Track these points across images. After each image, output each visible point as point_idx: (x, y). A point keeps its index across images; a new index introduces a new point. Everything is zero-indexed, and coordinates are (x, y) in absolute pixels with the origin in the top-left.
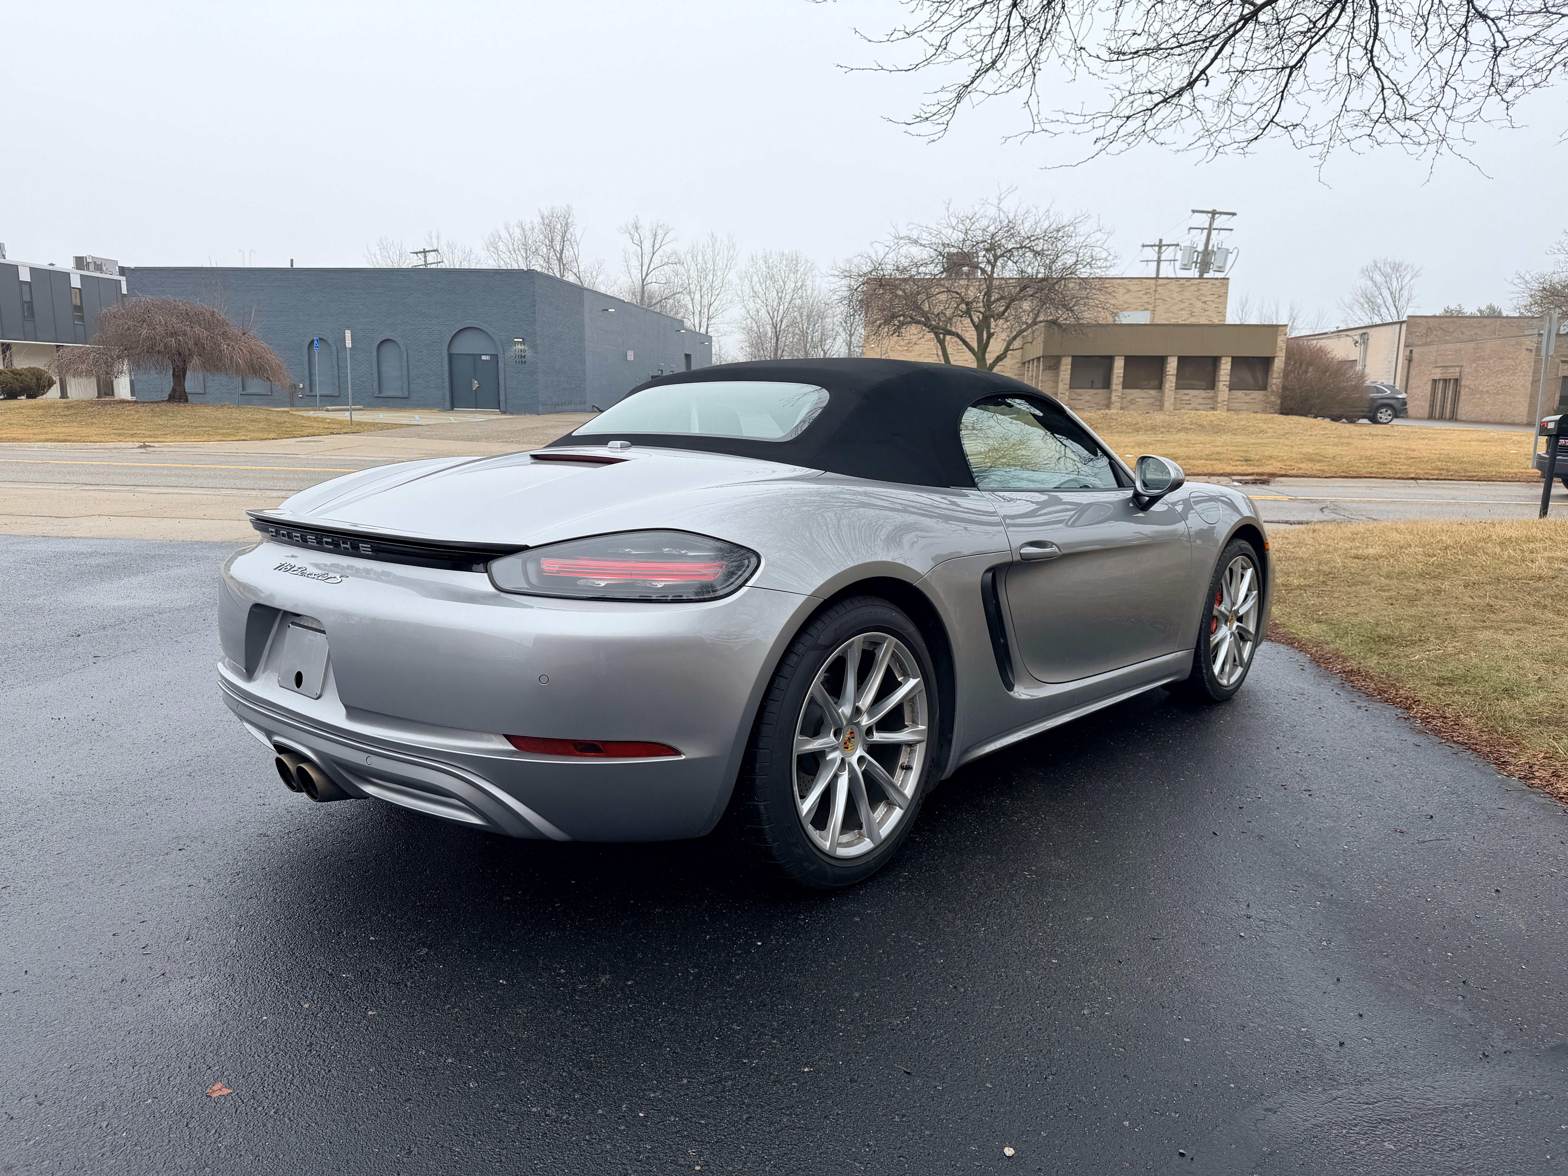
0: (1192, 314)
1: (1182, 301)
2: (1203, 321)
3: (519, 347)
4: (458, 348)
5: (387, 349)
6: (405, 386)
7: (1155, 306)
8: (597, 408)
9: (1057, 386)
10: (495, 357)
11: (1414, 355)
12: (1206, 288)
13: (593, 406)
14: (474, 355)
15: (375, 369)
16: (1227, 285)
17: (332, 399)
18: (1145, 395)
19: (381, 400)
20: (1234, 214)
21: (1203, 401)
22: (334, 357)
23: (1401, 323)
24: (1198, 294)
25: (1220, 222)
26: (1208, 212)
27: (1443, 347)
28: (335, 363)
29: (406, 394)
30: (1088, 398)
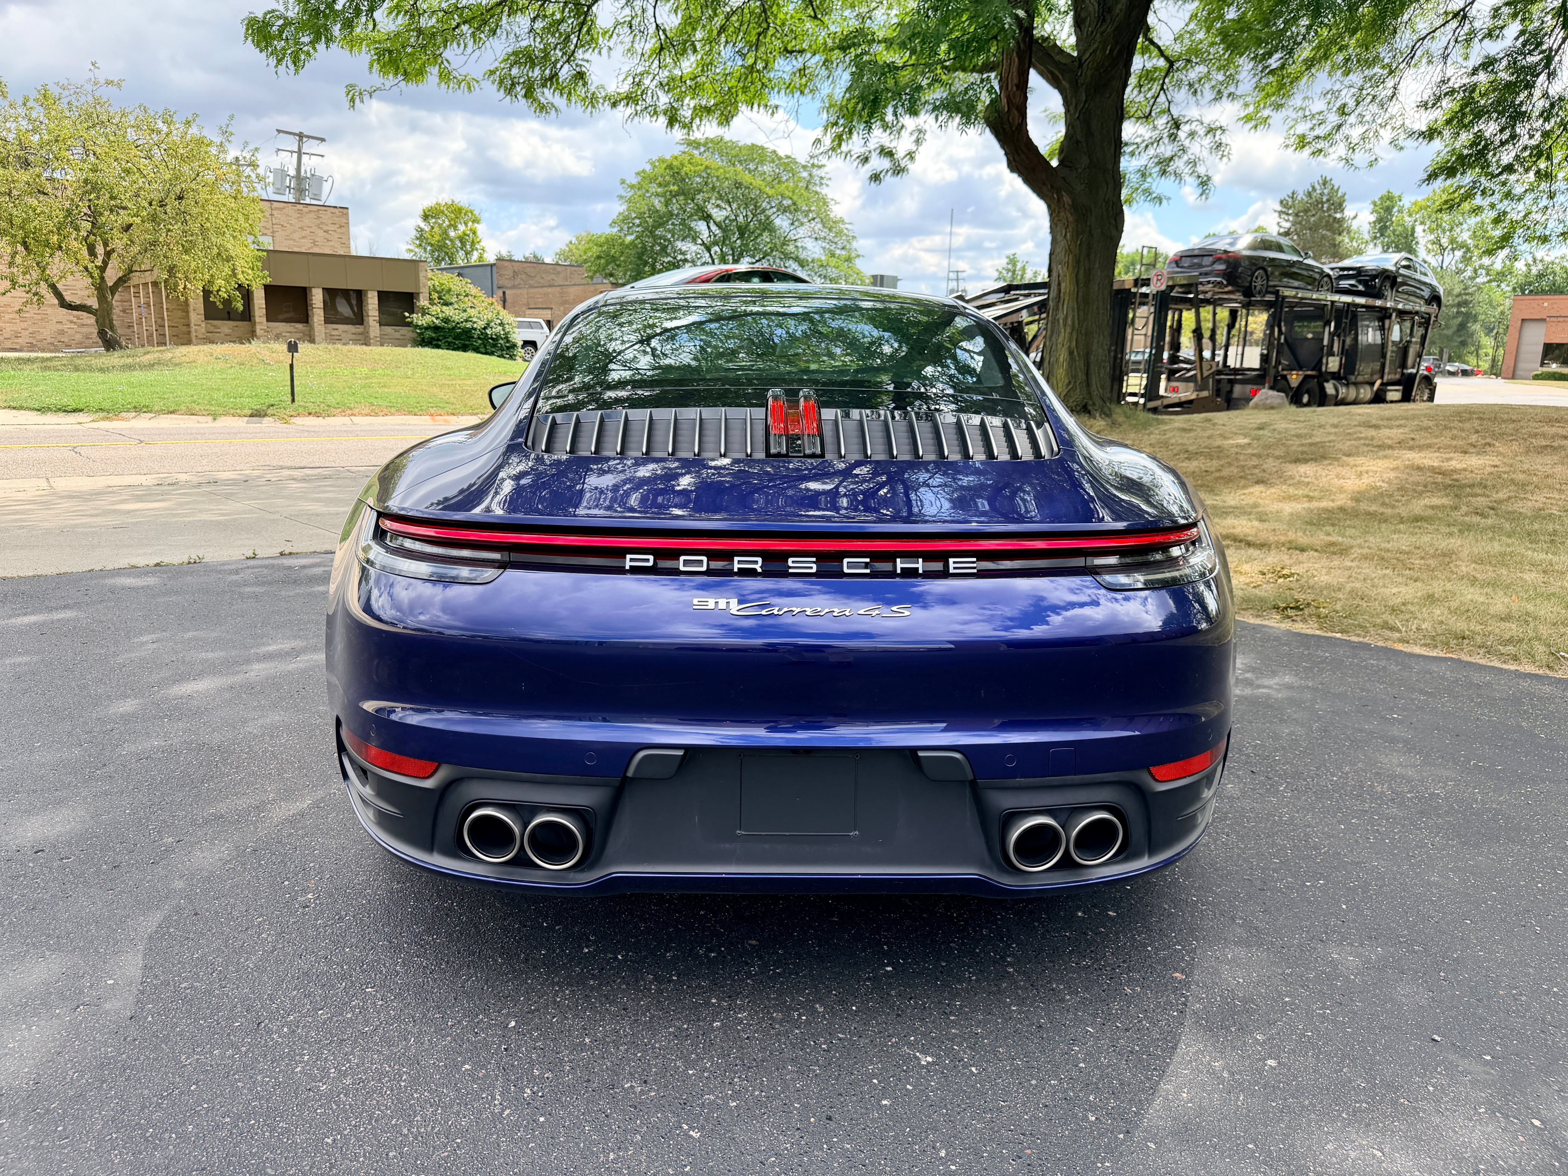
0: (314, 243)
1: (302, 228)
2: (328, 251)
7: (273, 232)
9: (187, 317)
11: (507, 297)
12: (326, 216)
16: (347, 215)
18: (291, 329)
20: (323, 140)
21: (353, 337)
23: (492, 265)
24: (318, 222)
25: (309, 146)
26: (294, 134)
27: (532, 290)
30: (227, 331)
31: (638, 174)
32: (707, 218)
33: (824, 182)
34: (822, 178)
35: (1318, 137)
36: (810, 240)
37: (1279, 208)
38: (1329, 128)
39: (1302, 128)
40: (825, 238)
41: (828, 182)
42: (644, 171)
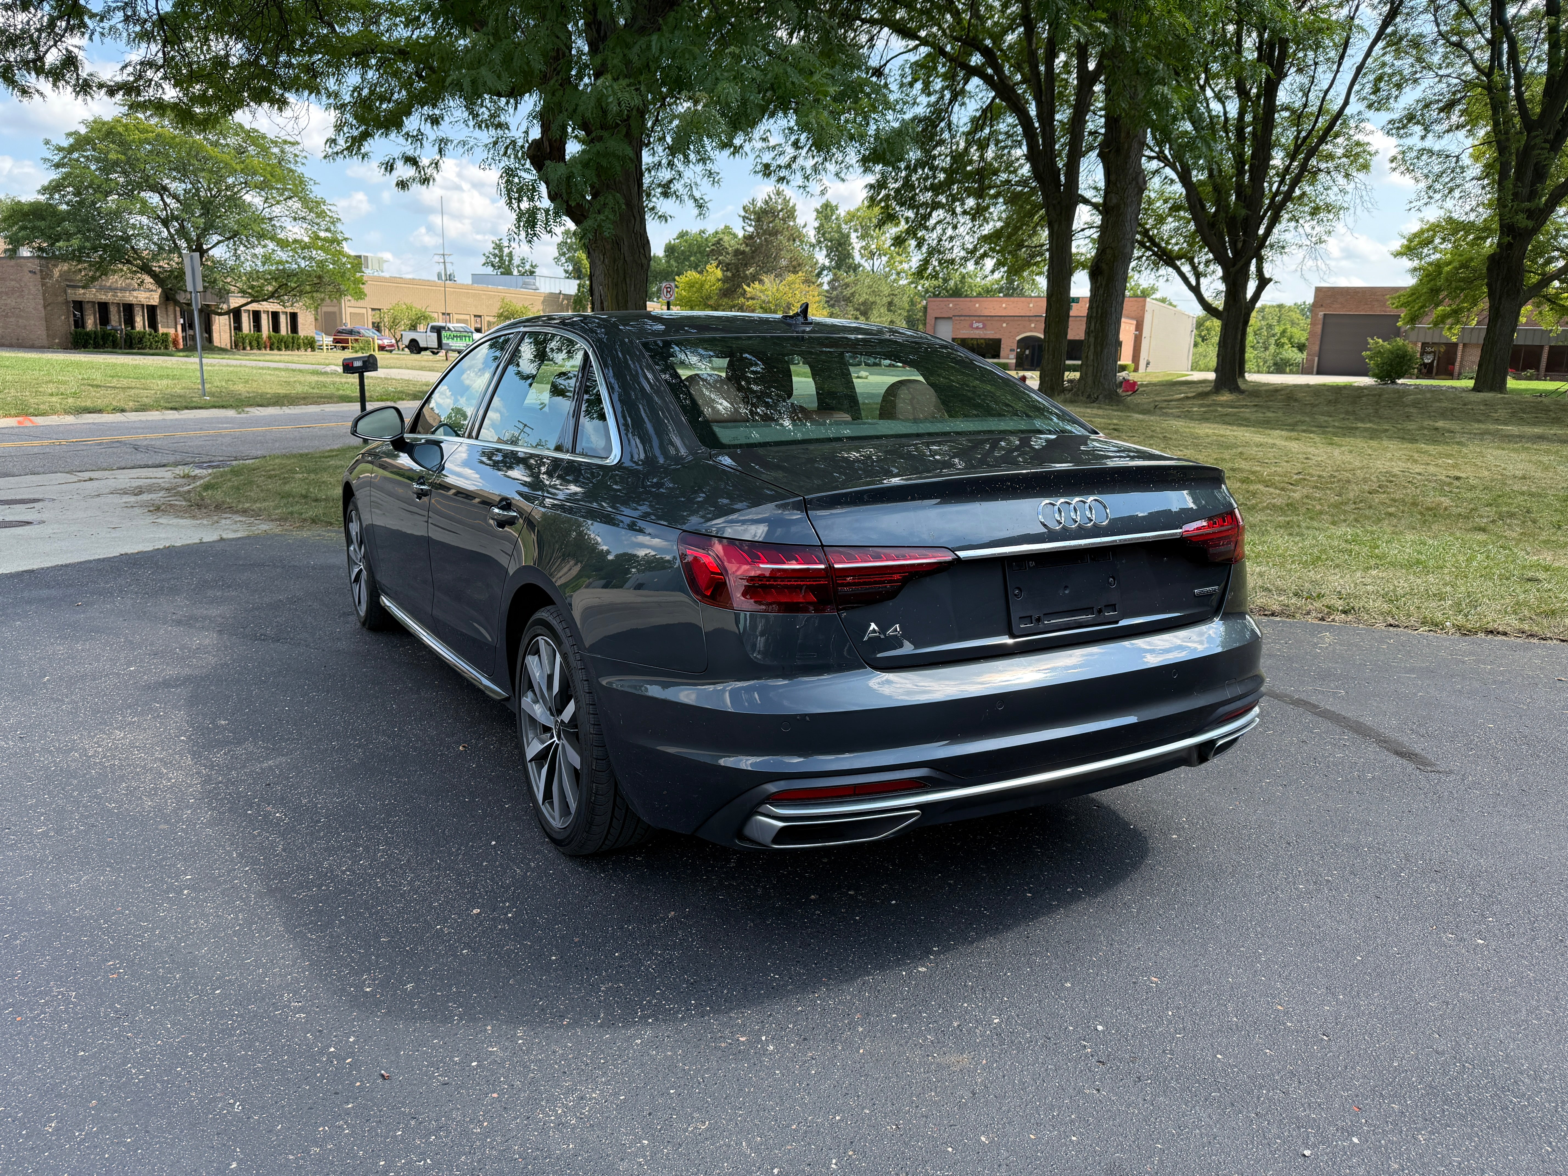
31: (69, 135)
32: (162, 190)
33: (298, 159)
34: (296, 155)
35: (780, 167)
36: (288, 220)
37: (743, 214)
38: (787, 158)
39: (767, 158)
40: (304, 218)
41: (304, 161)
42: (76, 133)
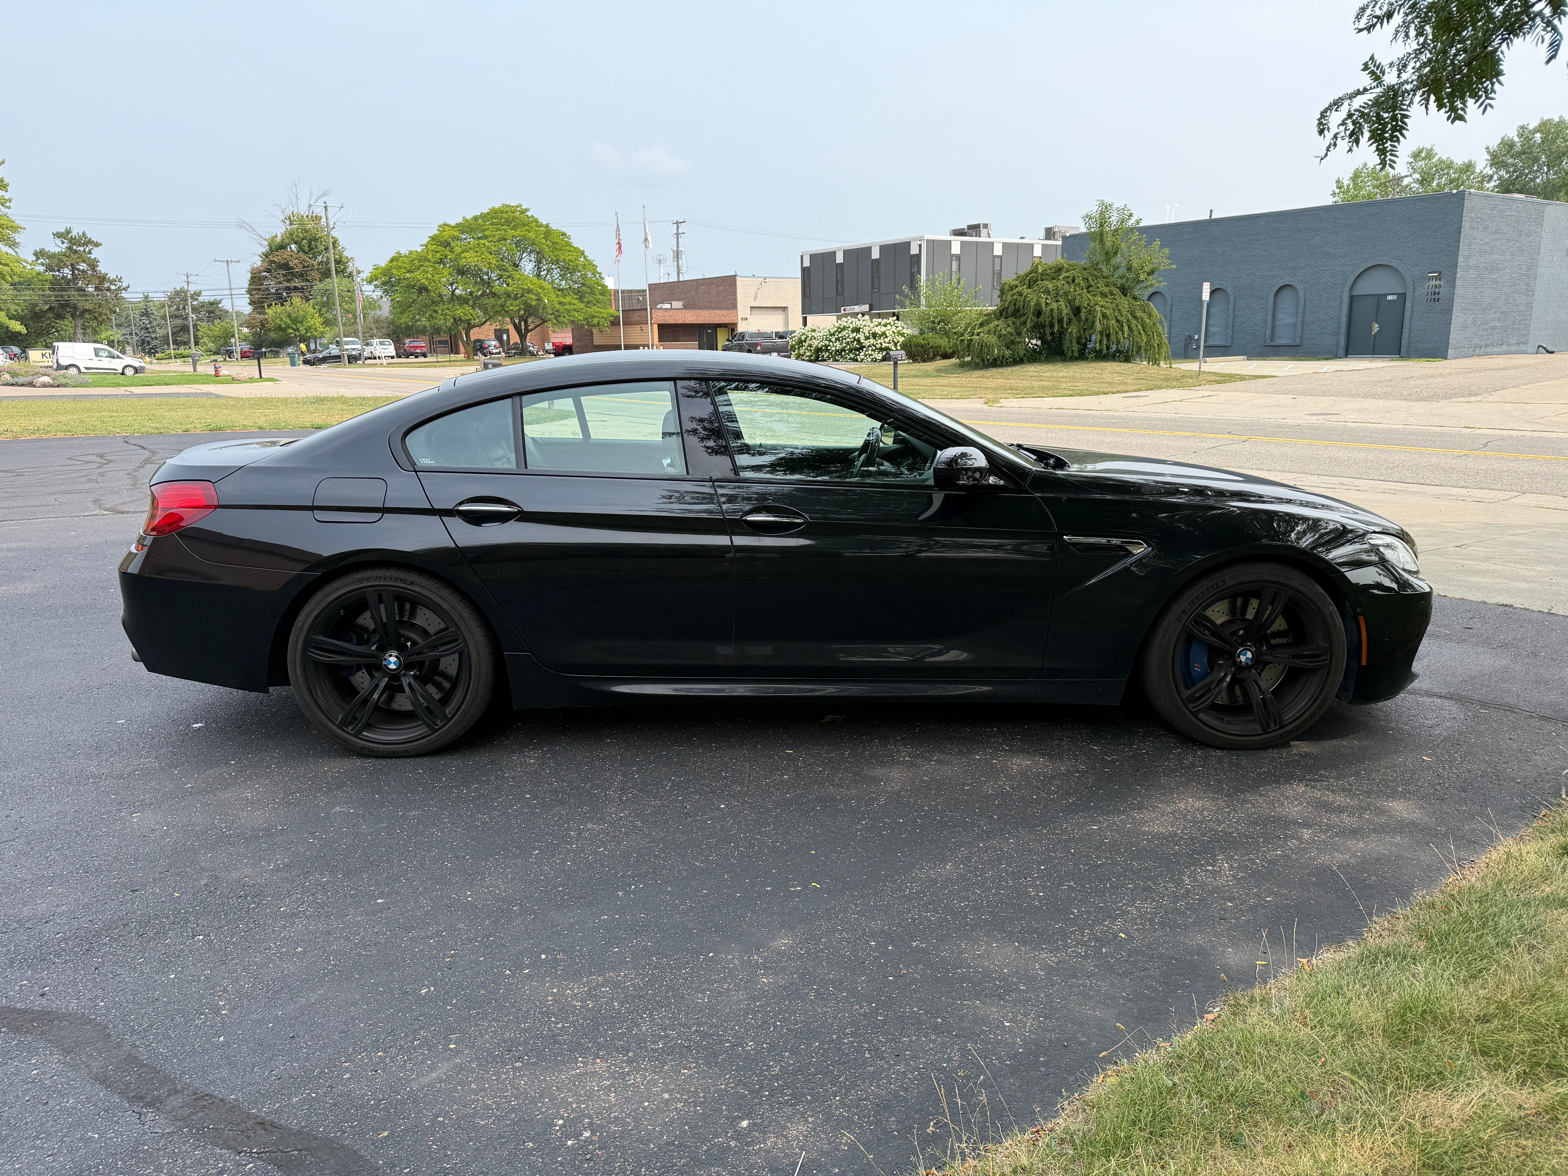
3: (1434, 282)
4: (1359, 291)
5: (1286, 295)
6: (1298, 333)
8: (1545, 348)
10: (1402, 296)
13: (1539, 346)
14: (1379, 295)
15: (1270, 317)
17: (1224, 349)
19: (1272, 349)
22: (1231, 307)
28: (1230, 313)
29: (1298, 342)
